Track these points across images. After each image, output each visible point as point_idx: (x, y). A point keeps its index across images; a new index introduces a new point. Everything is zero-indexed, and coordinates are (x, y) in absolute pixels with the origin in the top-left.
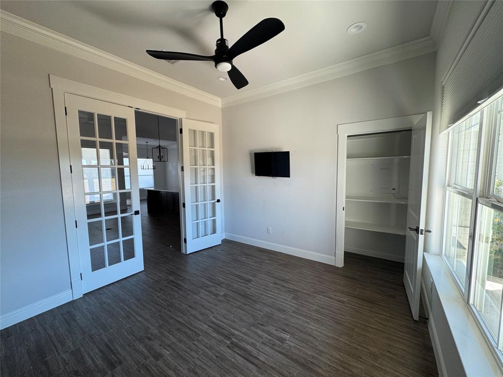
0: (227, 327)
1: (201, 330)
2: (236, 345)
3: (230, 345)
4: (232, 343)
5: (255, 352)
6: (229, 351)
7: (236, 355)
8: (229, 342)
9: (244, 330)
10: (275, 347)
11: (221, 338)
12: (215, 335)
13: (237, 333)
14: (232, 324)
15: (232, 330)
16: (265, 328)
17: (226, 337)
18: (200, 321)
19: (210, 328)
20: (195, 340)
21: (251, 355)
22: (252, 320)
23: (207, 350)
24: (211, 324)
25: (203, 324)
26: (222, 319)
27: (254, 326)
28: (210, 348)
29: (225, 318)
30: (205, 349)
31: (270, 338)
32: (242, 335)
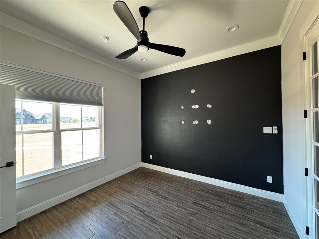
0: (146, 221)
1: (162, 219)
2: (141, 211)
3: (144, 211)
4: (144, 212)
5: (132, 209)
6: (145, 209)
7: (141, 208)
8: (145, 213)
9: (136, 219)
10: (121, 211)
11: (149, 215)
12: (153, 216)
13: (140, 218)
14: (143, 223)
15: (143, 219)
16: (122, 221)
17: (147, 216)
18: (166, 225)
19: (158, 220)
20: (164, 213)
21: (134, 207)
22: (129, 226)
23: (156, 209)
24: (157, 223)
25: (164, 223)
26: (150, 227)
27: (129, 222)
28: (154, 210)
29: (148, 228)
30: (157, 210)
31: (121, 215)
32: (137, 216)
